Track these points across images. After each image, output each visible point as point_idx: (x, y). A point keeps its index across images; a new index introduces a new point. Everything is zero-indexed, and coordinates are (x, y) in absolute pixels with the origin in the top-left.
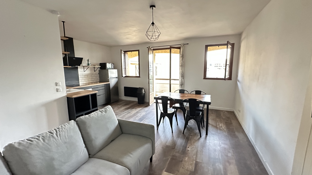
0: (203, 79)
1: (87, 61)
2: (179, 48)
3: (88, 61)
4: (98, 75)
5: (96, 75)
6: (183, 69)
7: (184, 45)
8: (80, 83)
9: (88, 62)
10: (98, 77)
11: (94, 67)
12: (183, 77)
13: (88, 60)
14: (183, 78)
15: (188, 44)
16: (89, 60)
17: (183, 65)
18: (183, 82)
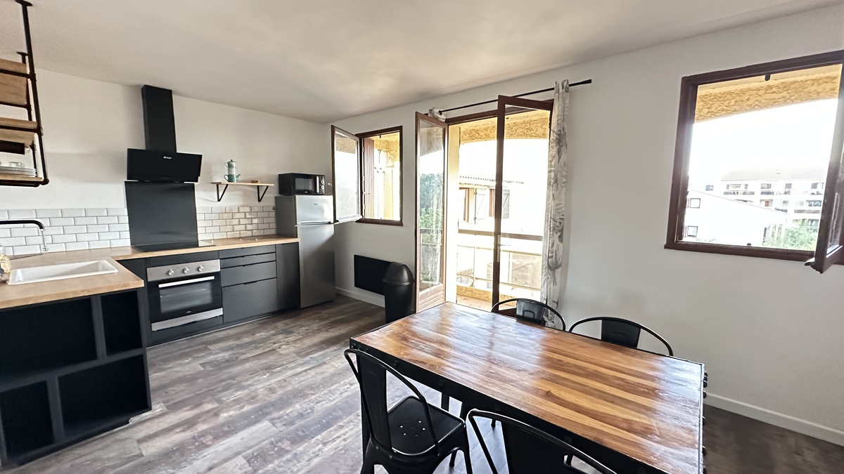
0: (666, 247)
1: (227, 168)
2: (548, 105)
3: (230, 166)
4: (273, 214)
5: (266, 214)
6: (563, 196)
7: (567, 91)
8: (200, 237)
9: (229, 171)
10: (273, 220)
11: (258, 186)
12: (561, 231)
13: (229, 163)
14: (561, 237)
15: (589, 81)
16: (234, 164)
17: (561, 179)
18: (560, 253)
